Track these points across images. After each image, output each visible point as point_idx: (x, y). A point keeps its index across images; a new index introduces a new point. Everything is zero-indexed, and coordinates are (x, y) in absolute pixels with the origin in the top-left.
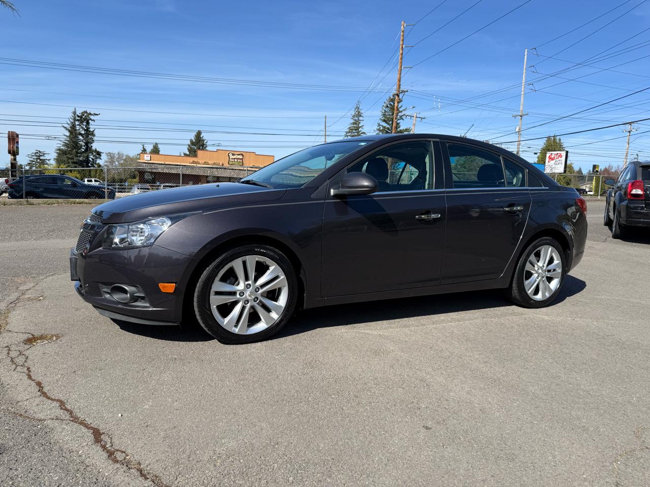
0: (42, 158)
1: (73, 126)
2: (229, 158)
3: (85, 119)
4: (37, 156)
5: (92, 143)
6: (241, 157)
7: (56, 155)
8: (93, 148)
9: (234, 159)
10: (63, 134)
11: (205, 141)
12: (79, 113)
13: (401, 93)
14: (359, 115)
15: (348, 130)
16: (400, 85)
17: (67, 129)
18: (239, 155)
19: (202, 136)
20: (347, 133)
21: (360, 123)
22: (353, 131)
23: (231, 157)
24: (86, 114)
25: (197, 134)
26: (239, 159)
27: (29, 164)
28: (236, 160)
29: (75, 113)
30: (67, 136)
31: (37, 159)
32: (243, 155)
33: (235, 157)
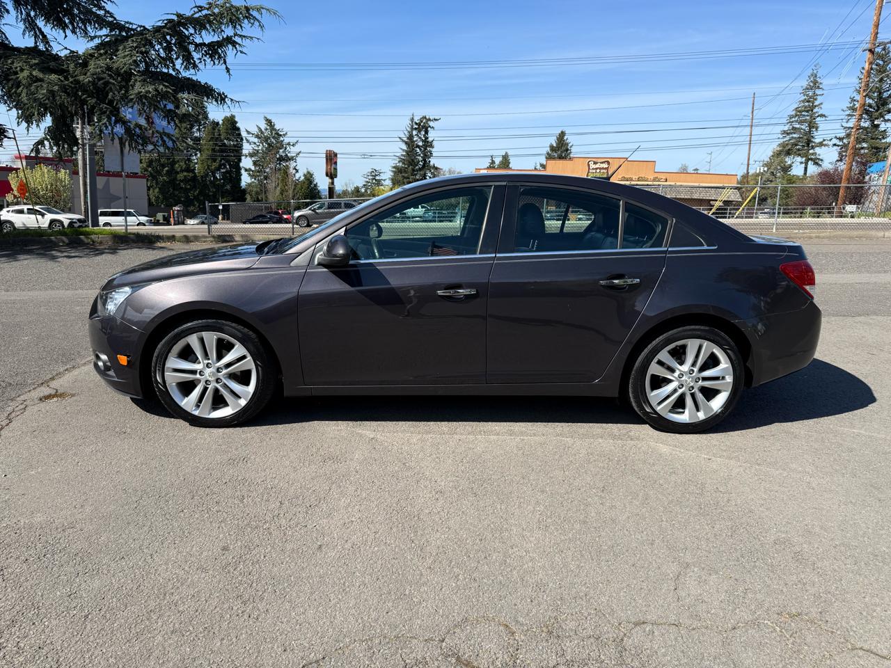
0: (377, 178)
1: (411, 137)
2: (589, 169)
3: (423, 126)
4: (372, 176)
5: (430, 157)
6: (605, 166)
7: (392, 174)
8: (431, 163)
9: (596, 169)
10: (399, 149)
11: (570, 145)
12: (417, 120)
13: (878, 46)
14: (815, 84)
15: (794, 113)
16: (877, 33)
17: (403, 141)
18: (602, 163)
19: (565, 138)
20: (791, 117)
21: (816, 99)
22: (803, 113)
23: (592, 166)
24: (424, 121)
25: (560, 136)
26: (603, 168)
27: (364, 185)
28: (598, 171)
29: (412, 120)
30: (403, 150)
31: (373, 179)
32: (608, 163)
33: (597, 166)
